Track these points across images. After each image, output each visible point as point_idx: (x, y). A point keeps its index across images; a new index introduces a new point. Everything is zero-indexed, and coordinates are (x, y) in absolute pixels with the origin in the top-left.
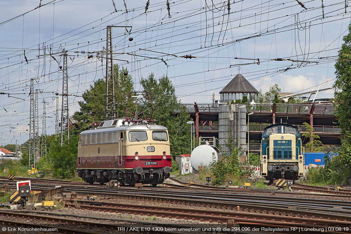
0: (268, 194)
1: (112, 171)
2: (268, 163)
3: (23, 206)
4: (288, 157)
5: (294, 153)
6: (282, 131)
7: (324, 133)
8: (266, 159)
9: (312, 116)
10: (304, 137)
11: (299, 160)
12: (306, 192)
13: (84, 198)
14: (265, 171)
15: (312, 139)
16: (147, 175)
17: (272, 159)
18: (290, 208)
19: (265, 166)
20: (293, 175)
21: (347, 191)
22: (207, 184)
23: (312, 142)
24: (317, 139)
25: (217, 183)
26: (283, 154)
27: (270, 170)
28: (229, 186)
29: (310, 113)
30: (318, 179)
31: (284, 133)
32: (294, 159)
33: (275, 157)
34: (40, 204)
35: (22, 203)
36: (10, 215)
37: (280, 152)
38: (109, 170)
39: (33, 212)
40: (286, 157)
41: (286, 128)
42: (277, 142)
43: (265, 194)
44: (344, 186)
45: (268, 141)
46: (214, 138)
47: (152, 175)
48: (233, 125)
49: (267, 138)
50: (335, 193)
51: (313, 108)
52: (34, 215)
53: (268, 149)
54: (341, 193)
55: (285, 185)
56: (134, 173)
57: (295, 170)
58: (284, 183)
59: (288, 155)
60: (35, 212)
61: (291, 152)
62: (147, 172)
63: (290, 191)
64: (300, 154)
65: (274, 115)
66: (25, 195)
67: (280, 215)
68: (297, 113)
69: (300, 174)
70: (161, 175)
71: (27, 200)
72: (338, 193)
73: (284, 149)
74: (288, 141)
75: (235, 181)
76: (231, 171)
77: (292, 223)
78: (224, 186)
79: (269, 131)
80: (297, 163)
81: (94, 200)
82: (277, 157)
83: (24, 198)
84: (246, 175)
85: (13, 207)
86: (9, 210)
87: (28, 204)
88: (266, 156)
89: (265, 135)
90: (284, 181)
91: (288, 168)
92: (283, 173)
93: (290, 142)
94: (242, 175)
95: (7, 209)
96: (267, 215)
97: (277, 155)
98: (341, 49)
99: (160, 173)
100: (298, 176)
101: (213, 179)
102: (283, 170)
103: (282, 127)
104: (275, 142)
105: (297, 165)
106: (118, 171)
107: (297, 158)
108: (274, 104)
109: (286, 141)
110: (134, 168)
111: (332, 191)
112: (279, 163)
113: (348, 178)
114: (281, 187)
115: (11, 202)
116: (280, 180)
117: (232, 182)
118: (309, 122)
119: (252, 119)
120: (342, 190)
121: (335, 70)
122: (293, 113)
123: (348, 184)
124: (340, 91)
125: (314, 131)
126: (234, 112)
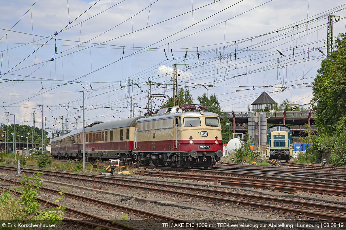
1: (167, 154)
2: (270, 149)
3: (113, 174)
4: (283, 146)
5: (287, 143)
6: (279, 130)
8: (269, 147)
9: (309, 119)
11: (290, 147)
12: (289, 167)
13: (150, 170)
14: (269, 155)
15: (309, 134)
16: (201, 158)
17: (272, 147)
18: (262, 175)
19: (268, 151)
20: (286, 157)
22: (232, 163)
23: (309, 136)
24: (313, 134)
25: (238, 162)
26: (279, 144)
27: (272, 153)
28: (244, 164)
29: (309, 117)
31: (281, 130)
32: (287, 147)
33: (274, 146)
34: (121, 173)
35: (112, 172)
36: (106, 179)
37: (278, 143)
38: (164, 153)
39: (117, 177)
40: (281, 146)
41: (282, 128)
42: (276, 137)
45: (270, 136)
46: (243, 134)
47: (206, 159)
48: (256, 126)
49: (270, 134)
51: (310, 114)
52: (118, 178)
53: (270, 141)
54: (310, 168)
56: (188, 156)
57: (287, 154)
58: (275, 162)
59: (283, 144)
60: (118, 177)
61: (285, 143)
62: (201, 155)
63: (279, 166)
64: (291, 144)
65: (284, 119)
66: (113, 168)
68: (300, 117)
69: (291, 156)
70: (213, 158)
71: (115, 171)
74: (283, 135)
75: (247, 160)
76: (246, 154)
78: (241, 164)
79: (271, 129)
80: (289, 149)
81: (155, 171)
82: (276, 146)
83: (113, 169)
85: (108, 175)
86: (105, 176)
87: (115, 173)
88: (269, 145)
89: (269, 132)
90: (276, 160)
91: (283, 153)
92: (280, 156)
93: (284, 137)
95: (104, 176)
96: (244, 178)
97: (276, 144)
98: (316, 78)
99: (212, 156)
100: (289, 157)
101: (236, 159)
102: (280, 154)
103: (279, 127)
104: (275, 136)
105: (289, 151)
106: (173, 154)
107: (289, 146)
108: (284, 112)
109: (281, 135)
110: (188, 152)
111: (305, 166)
112: (277, 149)
114: (274, 164)
115: (106, 172)
116: (273, 160)
117: (245, 161)
118: (308, 123)
119: (269, 121)
120: (311, 166)
121: (313, 91)
122: (297, 117)
123: (318, 162)
124: (316, 104)
125: (311, 129)
126: (258, 117)
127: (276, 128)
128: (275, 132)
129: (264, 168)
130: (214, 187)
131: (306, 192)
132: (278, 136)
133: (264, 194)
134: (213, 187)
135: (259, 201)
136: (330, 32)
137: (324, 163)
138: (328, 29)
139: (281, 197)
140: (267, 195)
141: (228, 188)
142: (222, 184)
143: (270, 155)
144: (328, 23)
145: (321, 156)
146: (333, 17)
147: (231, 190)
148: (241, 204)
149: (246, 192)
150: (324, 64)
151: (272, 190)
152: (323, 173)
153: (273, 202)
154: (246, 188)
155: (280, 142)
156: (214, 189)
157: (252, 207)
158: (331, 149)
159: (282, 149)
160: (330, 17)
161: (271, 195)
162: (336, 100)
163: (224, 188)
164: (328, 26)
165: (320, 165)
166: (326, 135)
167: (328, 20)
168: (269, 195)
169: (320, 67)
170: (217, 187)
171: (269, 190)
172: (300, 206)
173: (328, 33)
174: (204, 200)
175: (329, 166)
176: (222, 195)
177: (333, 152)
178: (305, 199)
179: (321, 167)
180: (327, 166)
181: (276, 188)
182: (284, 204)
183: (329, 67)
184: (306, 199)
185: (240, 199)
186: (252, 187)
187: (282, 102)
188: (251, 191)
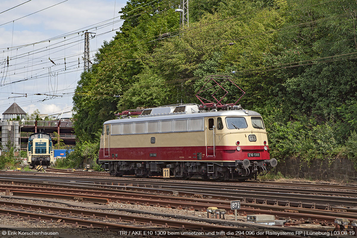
0: (31, 174)
5: (48, 150)
7: (66, 138)
8: (31, 154)
9: (59, 128)
10: (54, 140)
11: (51, 154)
12: (55, 173)
14: (30, 161)
15: (59, 141)
17: (34, 154)
18: (45, 182)
19: (30, 158)
21: (79, 172)
23: (59, 143)
24: (62, 142)
26: (41, 151)
28: (8, 170)
29: (58, 126)
30: (62, 165)
31: (42, 138)
32: (47, 154)
33: (36, 152)
37: (39, 150)
41: (43, 135)
43: (30, 174)
44: (77, 169)
45: (32, 143)
48: (10, 134)
49: (32, 141)
50: (72, 173)
51: (59, 123)
53: (32, 148)
54: (75, 173)
55: (42, 169)
57: (48, 160)
58: (41, 168)
59: (44, 151)
61: (46, 150)
63: (45, 172)
64: (51, 151)
65: (36, 127)
67: (38, 186)
68: (50, 126)
69: (51, 162)
72: (73, 173)
73: (41, 147)
74: (44, 143)
75: (11, 167)
76: (9, 161)
77: (45, 191)
78: (5, 170)
79: (32, 137)
80: (50, 156)
82: (37, 152)
84: (18, 163)
88: (31, 152)
89: (30, 139)
90: (41, 166)
91: (44, 159)
92: (41, 162)
93: (45, 144)
94: (16, 163)
97: (37, 151)
98: (76, 88)
100: (50, 163)
102: (41, 160)
103: (41, 134)
104: (37, 144)
107: (49, 153)
108: (36, 121)
111: (70, 172)
112: (39, 156)
113: (79, 164)
114: (40, 170)
116: (39, 166)
117: (9, 167)
118: (57, 131)
119: (22, 130)
120: (76, 171)
121: (73, 101)
122: (47, 126)
123: (79, 168)
124: (75, 113)
125: (60, 137)
126: (11, 126)
127: (36, 135)
128: (36, 140)
129: (35, 174)
130: (8, 198)
131: (114, 202)
132: (40, 143)
133: (74, 206)
134: (6, 198)
135: (75, 215)
136: (87, 47)
137: (88, 169)
138: (85, 45)
139: (97, 209)
140: (78, 207)
141: (27, 200)
142: (14, 194)
143: (32, 161)
144: (85, 39)
145: (83, 162)
146: (90, 34)
147: (31, 201)
148: (64, 221)
149: (51, 204)
150: (84, 75)
151: (79, 201)
152: (98, 178)
153: (94, 217)
154: (47, 199)
155: (41, 149)
156: (9, 201)
157: (81, 225)
158: (94, 156)
159: (43, 156)
160: (87, 34)
161: (83, 208)
162: (98, 109)
163: (21, 199)
164: (85, 42)
165: (84, 171)
166: (88, 142)
167: (85, 36)
168: (80, 207)
169: (80, 79)
170: (11, 198)
171: (76, 201)
172: (131, 221)
173: (85, 48)
174: (11, 216)
175: (92, 171)
176: (24, 209)
177: (96, 158)
178: (127, 212)
179: (84, 172)
180: (90, 172)
181: (84, 199)
182: (110, 219)
183: (90, 79)
184: (129, 212)
185: (49, 213)
186: (52, 198)
187: (32, 113)
188: (56, 203)
